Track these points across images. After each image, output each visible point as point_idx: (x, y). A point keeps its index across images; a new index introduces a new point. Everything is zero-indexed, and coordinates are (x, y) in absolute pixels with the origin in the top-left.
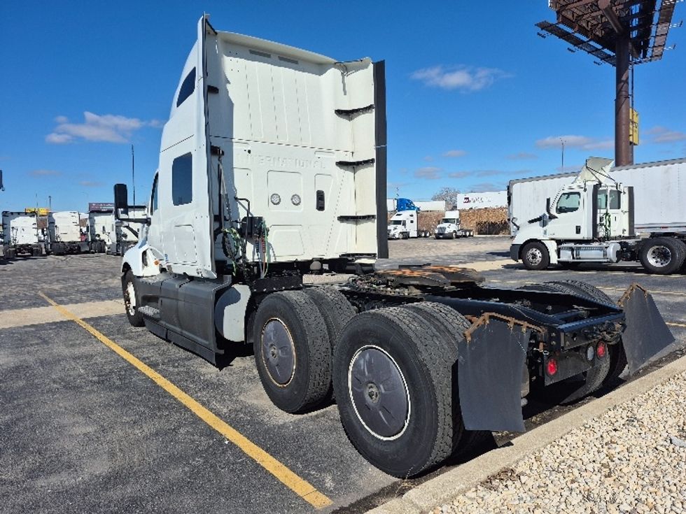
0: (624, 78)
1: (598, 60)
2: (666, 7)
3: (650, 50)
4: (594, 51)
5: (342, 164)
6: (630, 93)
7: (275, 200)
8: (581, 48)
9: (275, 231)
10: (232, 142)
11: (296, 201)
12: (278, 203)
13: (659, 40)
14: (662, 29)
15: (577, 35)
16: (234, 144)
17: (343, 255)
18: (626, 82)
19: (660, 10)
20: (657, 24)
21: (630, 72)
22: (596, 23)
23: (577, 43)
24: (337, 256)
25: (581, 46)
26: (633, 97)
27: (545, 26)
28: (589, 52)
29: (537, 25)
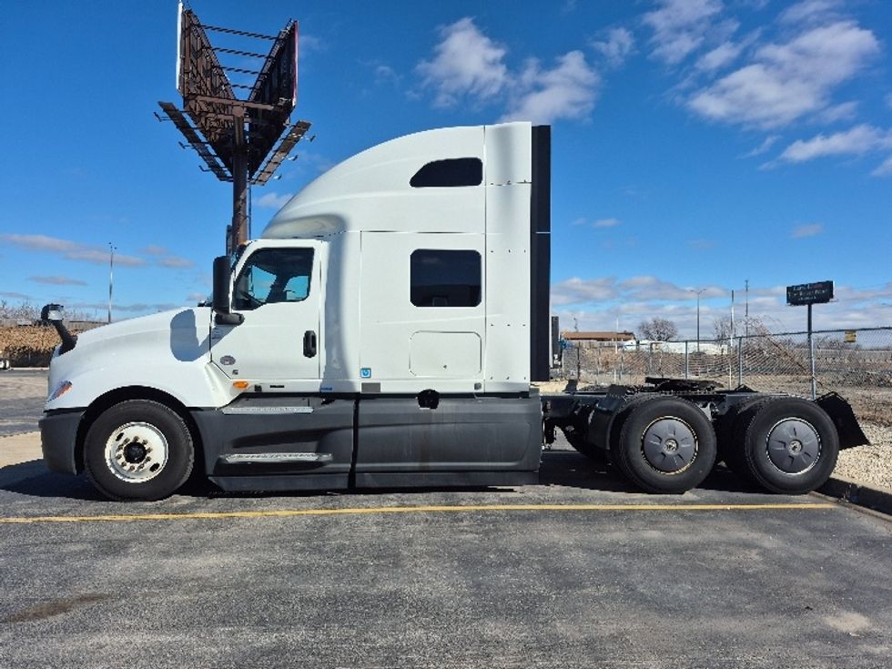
0: (242, 197)
1: (206, 167)
2: (292, 138)
3: (257, 173)
4: (206, 155)
6: (247, 214)
8: (194, 148)
13: (271, 167)
14: (279, 157)
15: (198, 133)
18: (244, 201)
19: (285, 139)
20: (277, 151)
21: (248, 191)
22: (215, 125)
23: (193, 140)
25: (195, 144)
26: (250, 219)
27: (168, 109)
28: (200, 155)
29: (161, 104)
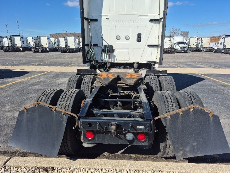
5: (151, 21)
7: (118, 38)
9: (117, 51)
10: (101, 16)
11: (127, 38)
12: (119, 39)
16: (102, 16)
17: (148, 62)
24: (146, 62)
